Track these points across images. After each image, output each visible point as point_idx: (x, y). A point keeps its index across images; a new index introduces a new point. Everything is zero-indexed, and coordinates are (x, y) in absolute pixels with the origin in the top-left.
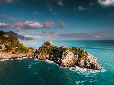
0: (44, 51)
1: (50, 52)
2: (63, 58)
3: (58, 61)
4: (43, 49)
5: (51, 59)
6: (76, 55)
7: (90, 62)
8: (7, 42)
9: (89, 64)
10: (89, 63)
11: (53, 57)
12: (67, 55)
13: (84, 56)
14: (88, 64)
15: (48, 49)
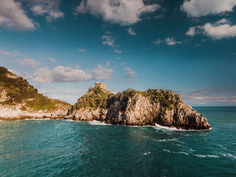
0: (88, 104)
1: (101, 104)
2: (129, 109)
3: (118, 117)
4: (87, 100)
5: (104, 117)
6: (156, 102)
7: (185, 114)
8: (13, 87)
9: (183, 119)
10: (184, 117)
11: (107, 114)
12: (138, 103)
13: (173, 103)
14: (181, 119)
15: (97, 100)
